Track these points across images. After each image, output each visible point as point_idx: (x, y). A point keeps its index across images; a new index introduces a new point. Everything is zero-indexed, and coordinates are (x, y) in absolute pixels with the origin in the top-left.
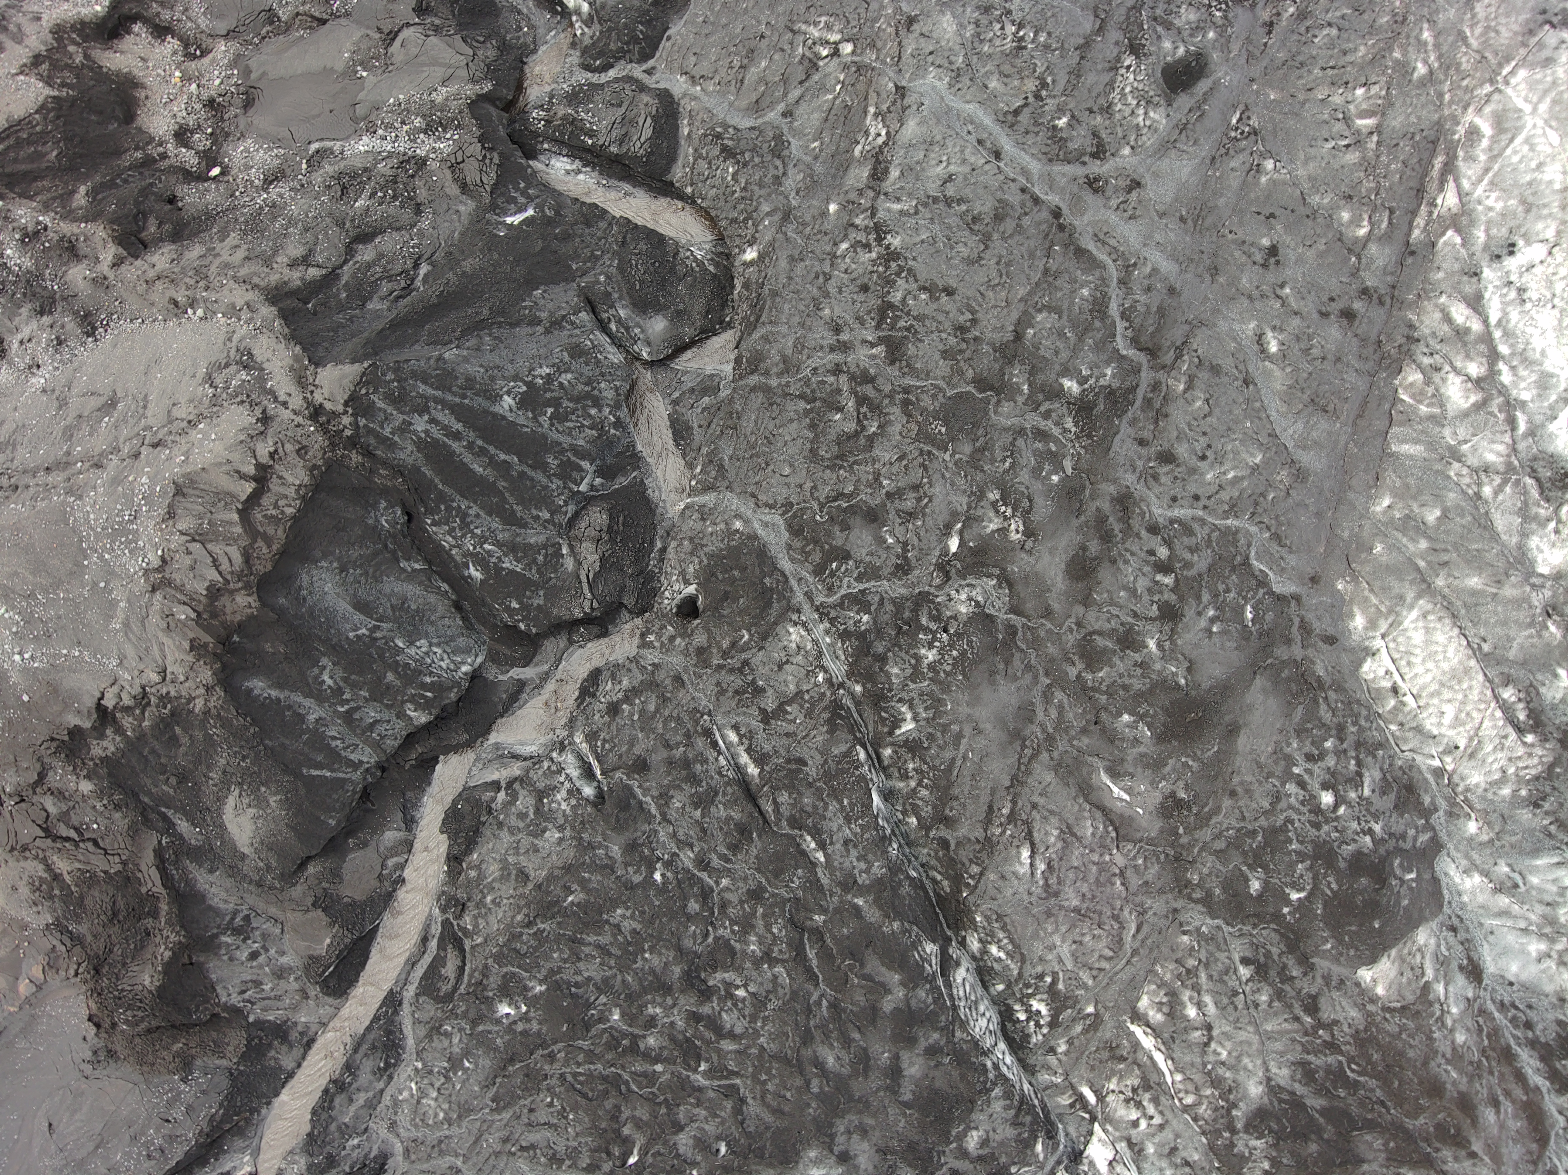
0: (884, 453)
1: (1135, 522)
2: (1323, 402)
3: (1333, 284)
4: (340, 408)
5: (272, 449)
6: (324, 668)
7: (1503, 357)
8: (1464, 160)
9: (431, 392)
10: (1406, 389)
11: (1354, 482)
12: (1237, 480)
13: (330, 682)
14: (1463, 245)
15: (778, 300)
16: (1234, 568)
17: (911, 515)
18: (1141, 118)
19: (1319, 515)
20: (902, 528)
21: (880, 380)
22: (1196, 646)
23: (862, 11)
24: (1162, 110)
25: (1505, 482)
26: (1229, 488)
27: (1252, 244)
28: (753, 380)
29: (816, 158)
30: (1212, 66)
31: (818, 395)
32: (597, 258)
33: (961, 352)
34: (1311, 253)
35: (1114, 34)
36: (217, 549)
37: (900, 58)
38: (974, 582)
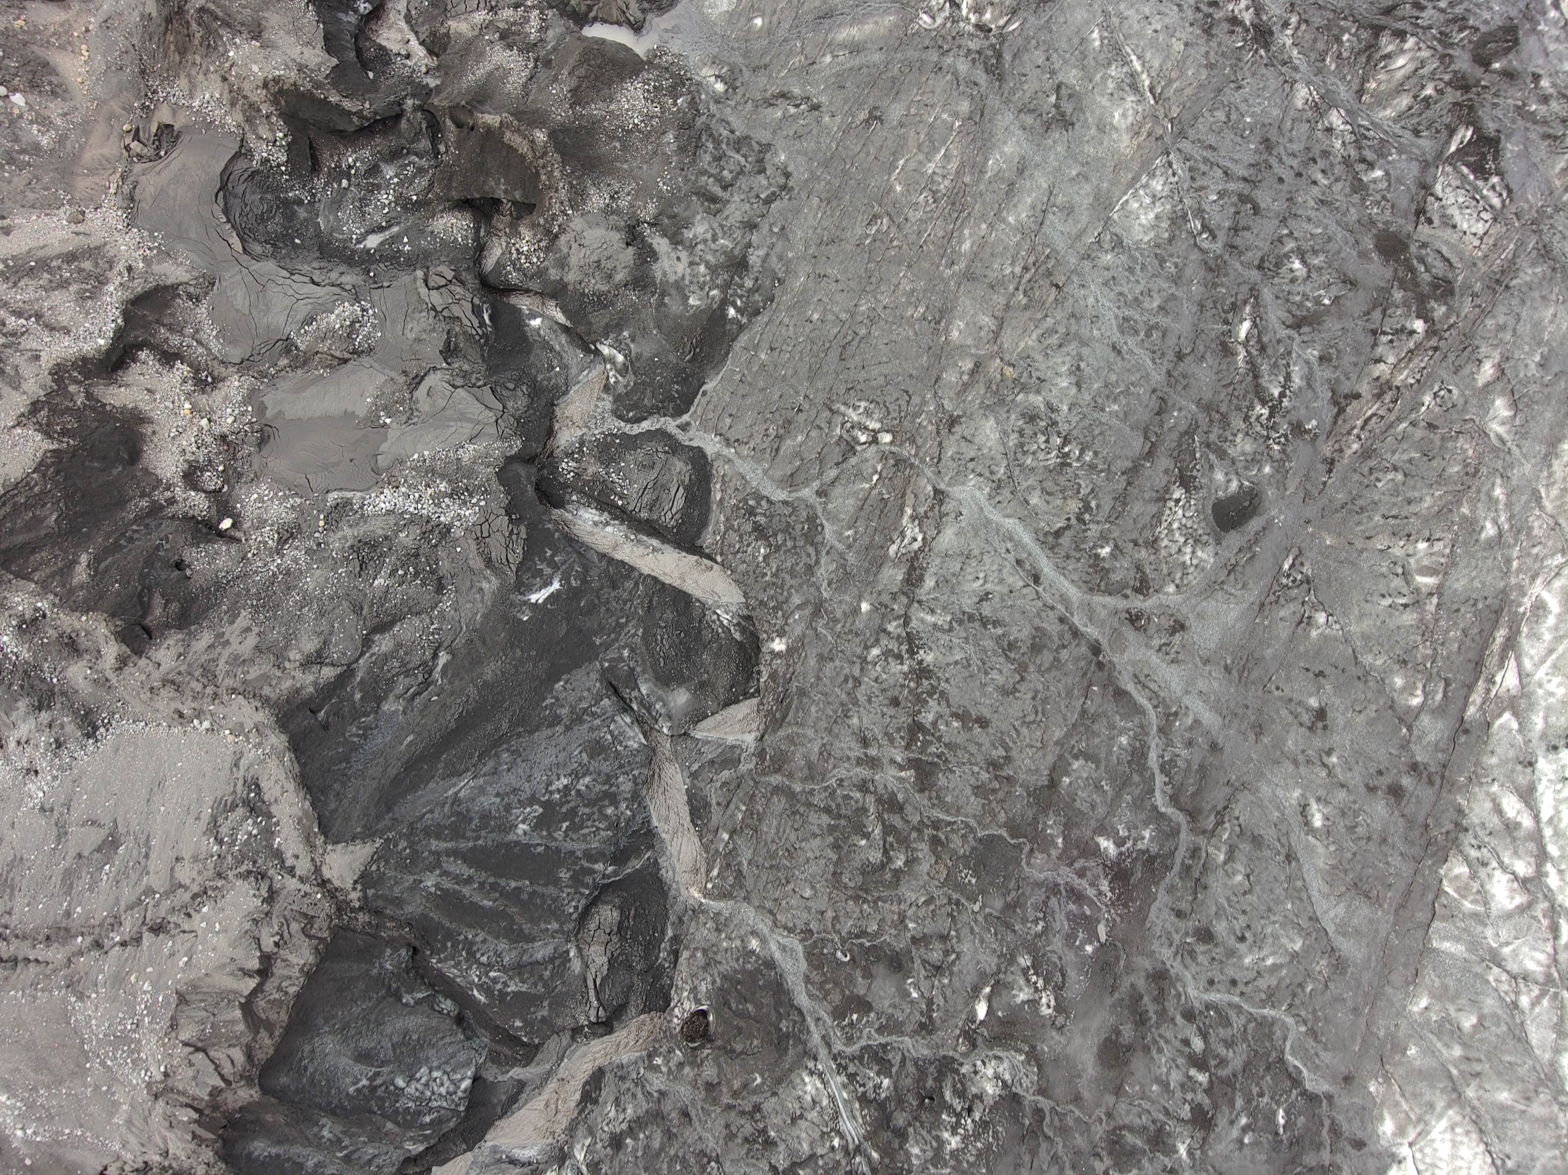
0: (910, 893)
1: (1171, 1005)
2: (1366, 887)
3: (1382, 753)
4: (349, 886)
5: (277, 938)
6: (324, 1126)
7: (1552, 859)
8: (1527, 636)
9: (444, 845)
10: (1451, 881)
11: (1393, 977)
12: (1275, 968)
13: (330, 1136)
14: (1520, 731)
15: (805, 700)
16: (1268, 1068)
17: (938, 969)
18: (1188, 557)
19: (1355, 1010)
20: (927, 982)
21: (909, 809)
22: (1228, 1158)
23: (903, 403)
24: (1210, 549)
25: (1543, 994)
26: (1267, 976)
27: (1300, 703)
28: (776, 779)
29: (849, 547)
30: (1267, 504)
31: (843, 811)
32: (622, 626)
33: (994, 791)
34: (1360, 719)
35: (1164, 462)
36: (218, 1054)
37: (940, 460)
38: (1000, 1054)
